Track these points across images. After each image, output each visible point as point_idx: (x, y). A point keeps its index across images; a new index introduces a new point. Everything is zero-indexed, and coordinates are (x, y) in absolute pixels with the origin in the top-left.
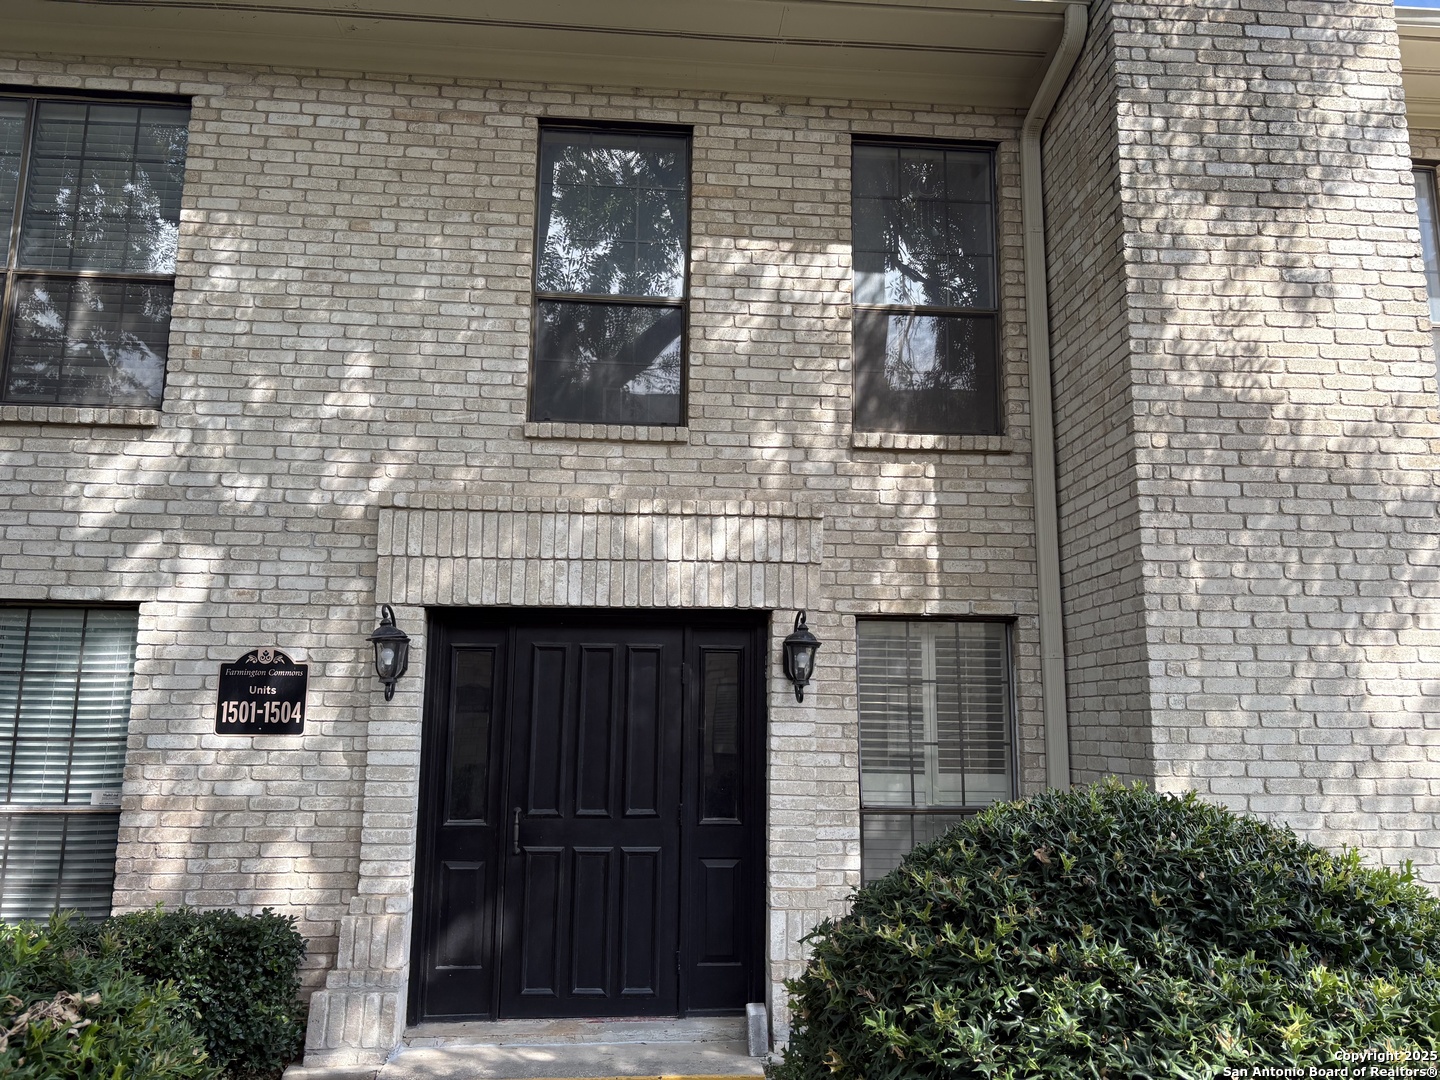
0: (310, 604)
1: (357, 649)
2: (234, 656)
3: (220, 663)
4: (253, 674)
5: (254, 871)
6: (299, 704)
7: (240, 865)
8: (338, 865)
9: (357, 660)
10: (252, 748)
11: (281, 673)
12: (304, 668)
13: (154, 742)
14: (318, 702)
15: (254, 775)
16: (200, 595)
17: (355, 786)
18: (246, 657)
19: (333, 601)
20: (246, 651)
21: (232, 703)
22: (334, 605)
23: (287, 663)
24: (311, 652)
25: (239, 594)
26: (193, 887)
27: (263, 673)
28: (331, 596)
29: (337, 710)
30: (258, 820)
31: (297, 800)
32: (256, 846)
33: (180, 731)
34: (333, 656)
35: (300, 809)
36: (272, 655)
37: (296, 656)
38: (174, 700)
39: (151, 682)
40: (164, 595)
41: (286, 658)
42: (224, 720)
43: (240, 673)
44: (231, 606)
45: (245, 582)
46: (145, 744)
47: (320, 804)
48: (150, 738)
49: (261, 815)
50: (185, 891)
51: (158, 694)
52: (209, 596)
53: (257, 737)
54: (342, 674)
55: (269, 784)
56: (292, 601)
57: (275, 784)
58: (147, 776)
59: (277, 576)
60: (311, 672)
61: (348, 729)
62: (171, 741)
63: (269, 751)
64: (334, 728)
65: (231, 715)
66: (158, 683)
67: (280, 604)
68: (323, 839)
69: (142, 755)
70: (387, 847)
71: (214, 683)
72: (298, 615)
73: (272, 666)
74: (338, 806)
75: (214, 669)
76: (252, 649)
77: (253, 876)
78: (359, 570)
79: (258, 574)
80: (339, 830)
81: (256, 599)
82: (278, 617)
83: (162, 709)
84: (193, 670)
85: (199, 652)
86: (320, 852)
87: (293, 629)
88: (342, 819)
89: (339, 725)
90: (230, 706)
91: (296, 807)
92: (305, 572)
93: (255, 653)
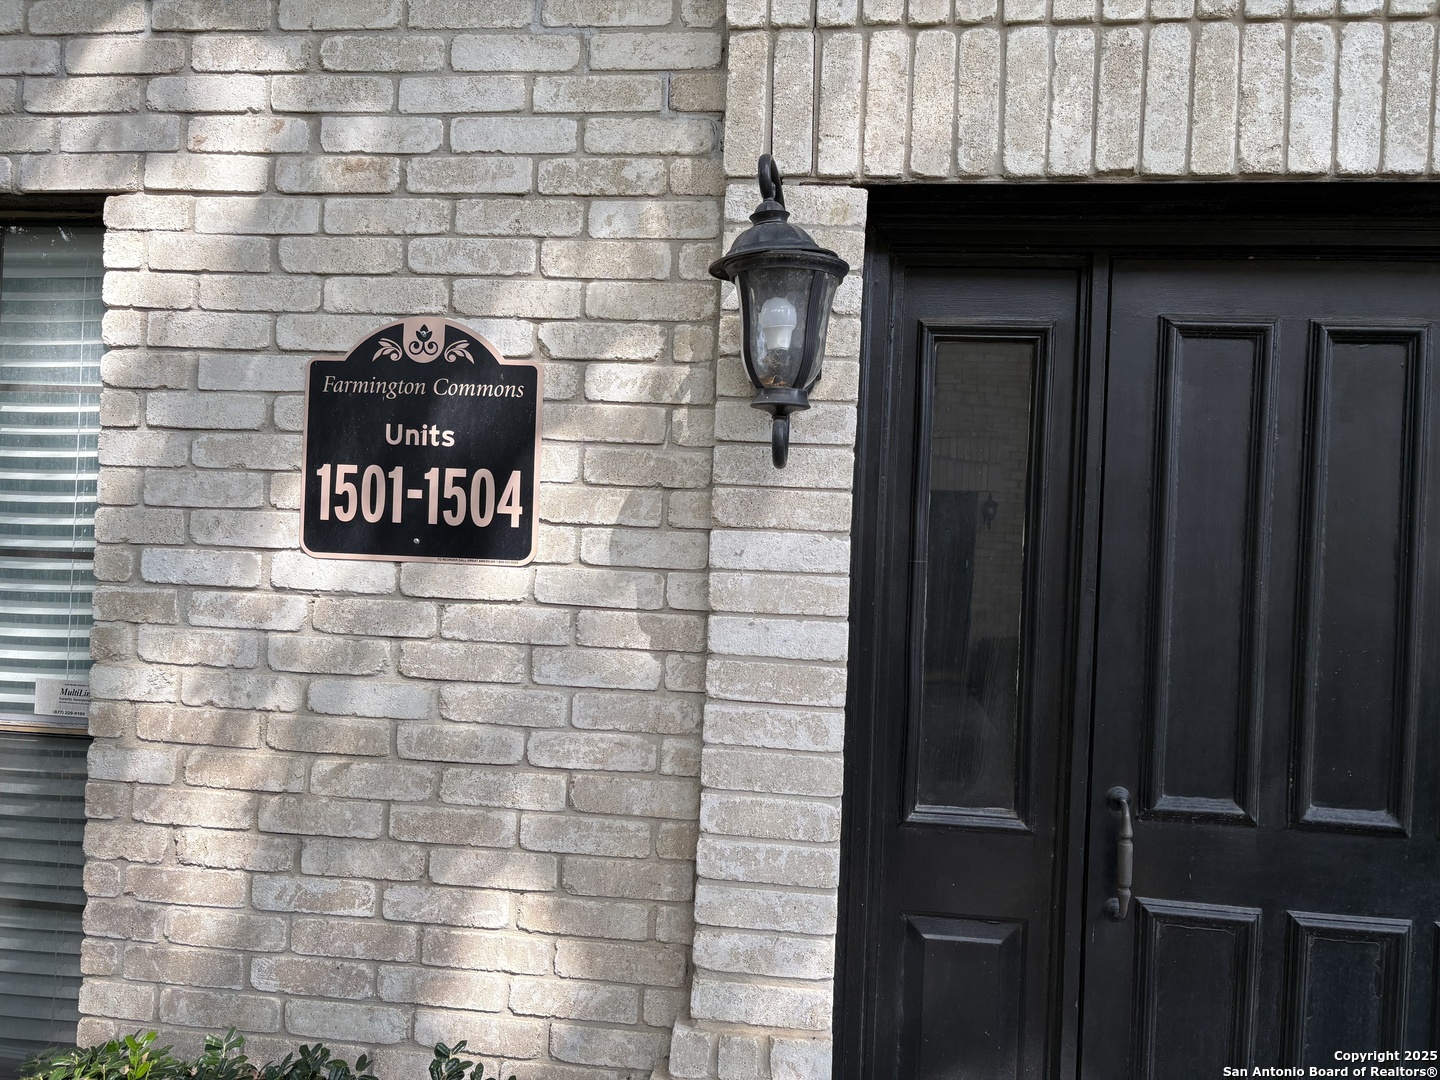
0: (535, 194)
1: (668, 325)
2: (344, 342)
3: (308, 360)
4: (392, 390)
5: (416, 916)
6: (516, 477)
7: (381, 900)
8: (632, 921)
9: (668, 356)
10: (399, 592)
11: (465, 389)
12: (527, 376)
13: (158, 565)
14: (569, 472)
15: (406, 663)
16: (246, 174)
17: (673, 707)
18: (372, 343)
19: (598, 184)
20: (372, 327)
21: (343, 469)
22: (603, 196)
23: (481, 362)
24: (544, 331)
25: (349, 169)
26: (268, 944)
27: (419, 387)
28: (594, 170)
29: (620, 497)
30: (421, 783)
31: (519, 736)
32: (419, 853)
33: (219, 538)
34: (604, 344)
35: (526, 762)
36: (438, 338)
37: (506, 343)
38: (200, 457)
39: (143, 407)
40: (160, 175)
41: (476, 347)
42: (324, 515)
43: (360, 386)
44: (331, 202)
45: (359, 134)
46: (137, 571)
47: (579, 754)
48: (147, 553)
49: (427, 771)
50: (250, 955)
51: (160, 440)
52: (272, 173)
53: (411, 563)
54: (629, 393)
55: (448, 691)
56: (486, 187)
57: (461, 690)
58: (147, 655)
59: (447, 117)
60: (545, 388)
61: (652, 549)
62: (200, 565)
63: (443, 602)
64: (614, 545)
65: (340, 500)
66: (159, 410)
67: (455, 197)
68: (589, 848)
69: (131, 599)
70: (771, 893)
71: (295, 413)
72: (503, 227)
73: (440, 369)
74: (628, 761)
75: (296, 376)
76: (387, 322)
77: (412, 930)
78: (670, 92)
79: (395, 111)
80: (632, 825)
81: (394, 182)
82: (453, 232)
83: (173, 481)
84: (243, 377)
85: (256, 331)
86: (580, 883)
87: (494, 266)
88: (640, 796)
89: (627, 536)
90: (337, 476)
91: (516, 756)
92: (520, 104)
93: (395, 333)
